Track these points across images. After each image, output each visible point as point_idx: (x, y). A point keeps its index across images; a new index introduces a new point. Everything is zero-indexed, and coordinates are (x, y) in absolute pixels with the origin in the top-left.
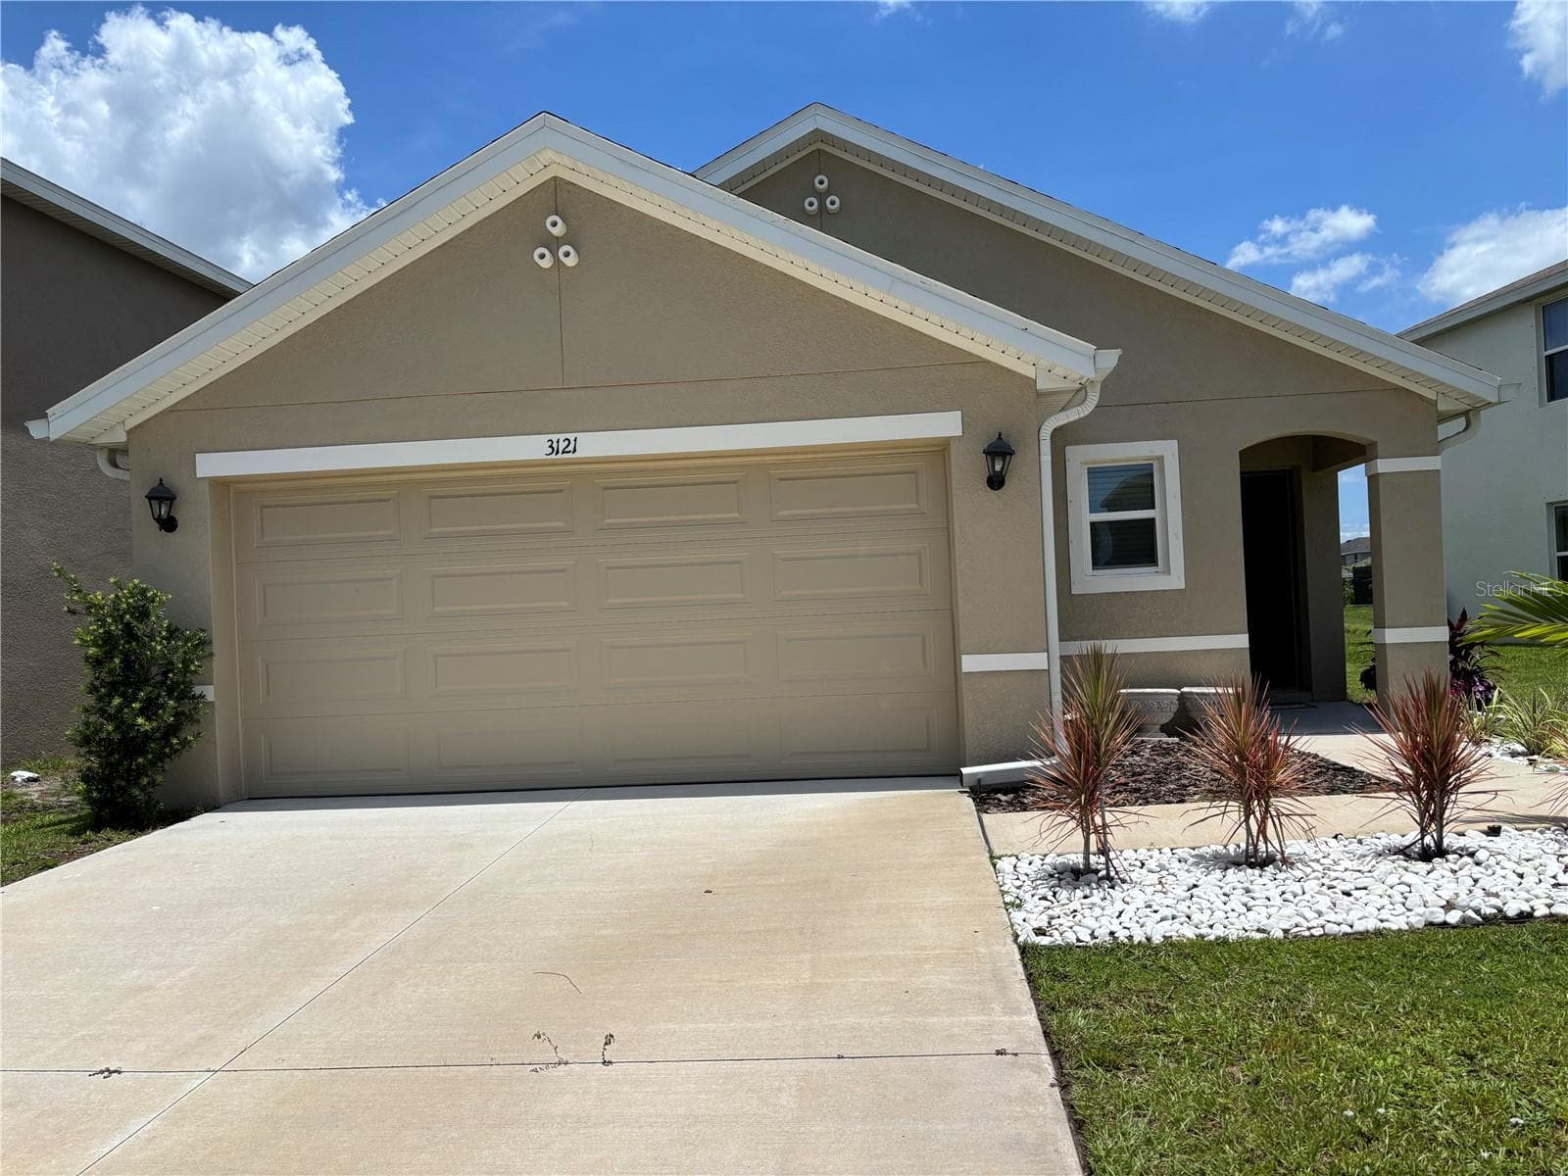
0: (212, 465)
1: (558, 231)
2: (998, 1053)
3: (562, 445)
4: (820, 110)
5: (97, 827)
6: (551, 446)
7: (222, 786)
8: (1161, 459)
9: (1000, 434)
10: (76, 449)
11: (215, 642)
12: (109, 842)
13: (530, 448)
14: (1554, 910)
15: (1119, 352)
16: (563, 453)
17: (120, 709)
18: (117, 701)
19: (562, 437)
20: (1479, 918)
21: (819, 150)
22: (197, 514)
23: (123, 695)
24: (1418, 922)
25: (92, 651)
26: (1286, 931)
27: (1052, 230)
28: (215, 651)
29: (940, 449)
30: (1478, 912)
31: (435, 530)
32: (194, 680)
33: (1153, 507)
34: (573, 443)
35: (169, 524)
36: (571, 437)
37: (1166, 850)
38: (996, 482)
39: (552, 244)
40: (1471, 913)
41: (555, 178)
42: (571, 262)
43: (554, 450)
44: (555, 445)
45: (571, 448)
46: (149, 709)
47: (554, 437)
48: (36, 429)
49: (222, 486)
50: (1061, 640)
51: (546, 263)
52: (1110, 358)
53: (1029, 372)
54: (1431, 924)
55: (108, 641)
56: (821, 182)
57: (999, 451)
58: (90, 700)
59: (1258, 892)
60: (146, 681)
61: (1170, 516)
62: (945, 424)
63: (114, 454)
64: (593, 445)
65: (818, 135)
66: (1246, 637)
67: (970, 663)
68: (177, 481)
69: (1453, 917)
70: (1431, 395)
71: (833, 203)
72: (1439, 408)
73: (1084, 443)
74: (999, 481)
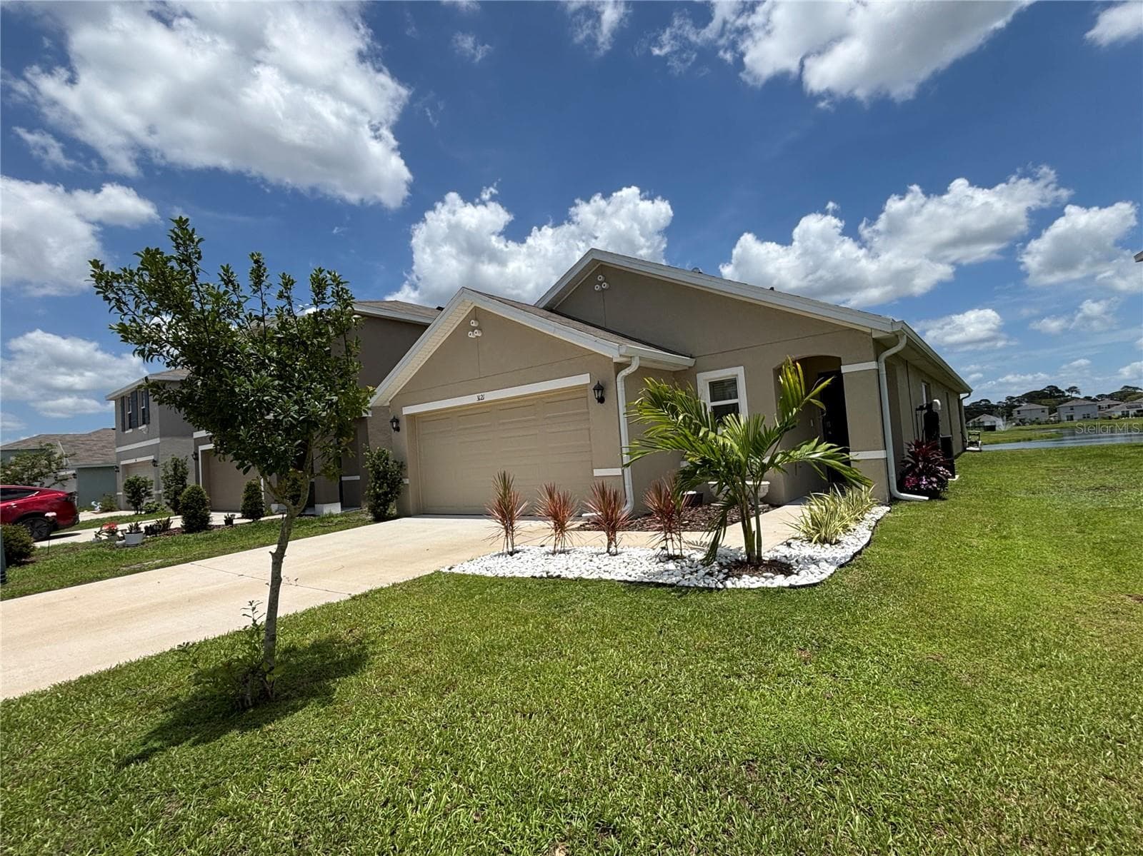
0: (407, 411)
1: (474, 325)
3: (481, 397)
6: (478, 398)
7: (412, 510)
9: (599, 382)
11: (408, 465)
13: (473, 399)
16: (481, 400)
19: (480, 394)
21: (601, 265)
22: (404, 425)
28: (408, 468)
32: (401, 477)
33: (736, 398)
35: (397, 429)
36: (483, 394)
39: (473, 329)
42: (479, 335)
47: (478, 395)
49: (412, 417)
51: (472, 336)
57: (599, 387)
61: (742, 402)
62: (584, 379)
64: (490, 396)
65: (596, 260)
67: (597, 472)
68: (399, 416)
70: (869, 331)
71: (605, 286)
72: (874, 337)
73: (704, 371)
74: (601, 400)
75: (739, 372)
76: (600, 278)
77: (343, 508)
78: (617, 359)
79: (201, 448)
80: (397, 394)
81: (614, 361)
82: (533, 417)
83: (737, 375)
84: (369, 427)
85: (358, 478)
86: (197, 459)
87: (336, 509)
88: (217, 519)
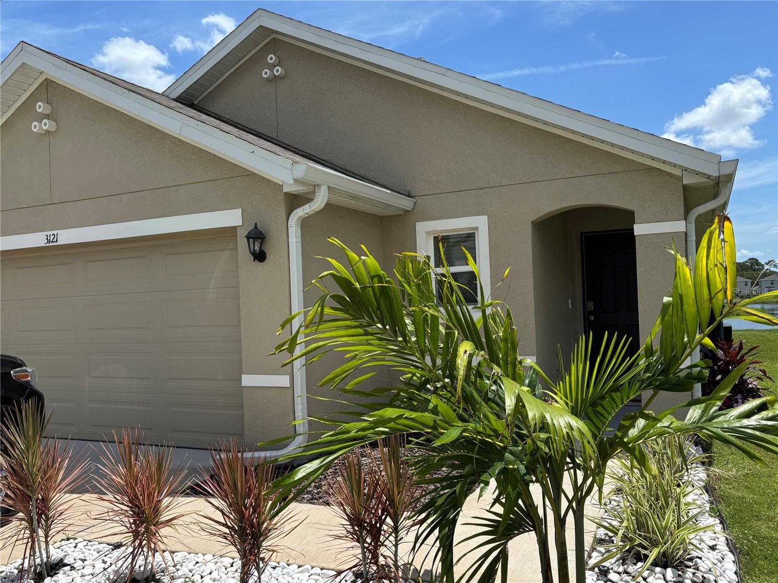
1: (42, 110)
3: (52, 238)
4: (262, 13)
6: (47, 239)
9: (256, 224)
16: (52, 242)
19: (52, 232)
21: (274, 39)
34: (56, 236)
36: (55, 233)
41: (46, 80)
42: (50, 129)
43: (49, 242)
44: (49, 238)
45: (55, 240)
47: (48, 233)
51: (38, 130)
61: (481, 270)
62: (233, 218)
64: (68, 237)
67: (248, 380)
70: (677, 172)
71: (278, 71)
72: (685, 182)
73: (426, 220)
74: (260, 256)
75: (480, 224)
76: (271, 58)
78: (290, 187)
81: (285, 190)
83: (477, 228)
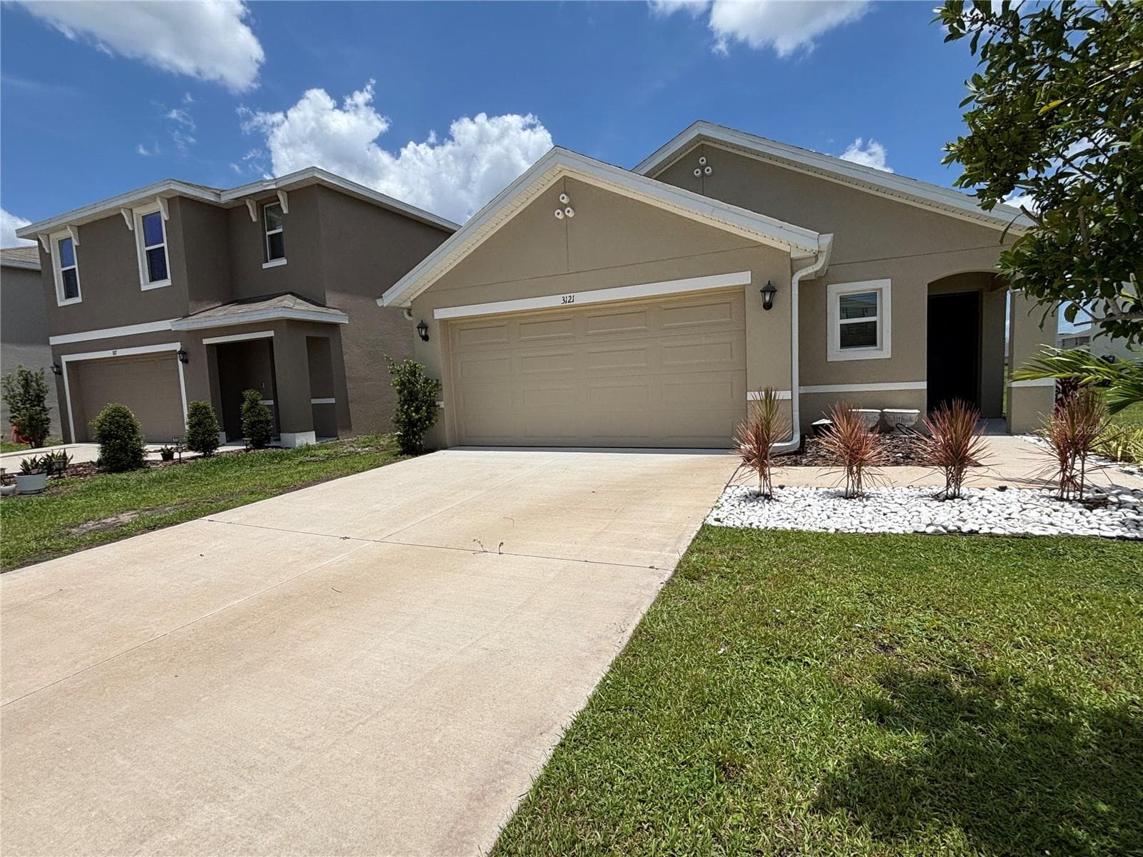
0: (440, 314)
1: (565, 201)
2: (651, 567)
3: (568, 299)
4: (700, 124)
5: (402, 453)
6: (563, 300)
7: (448, 441)
8: (881, 289)
9: (770, 282)
10: (394, 311)
11: (443, 384)
12: (405, 459)
13: (555, 301)
14: (992, 531)
15: (832, 235)
16: (569, 302)
17: (407, 409)
18: (406, 407)
19: (568, 295)
20: (945, 531)
21: (703, 145)
22: (435, 333)
23: (408, 405)
24: (910, 530)
25: (398, 387)
26: (837, 530)
27: (822, 172)
28: (444, 388)
29: (741, 290)
30: (945, 528)
31: (522, 338)
32: (435, 399)
33: (875, 315)
34: (572, 297)
35: (426, 338)
36: (572, 295)
37: (814, 489)
38: (768, 306)
39: (563, 207)
40: (941, 529)
41: (564, 176)
42: (571, 215)
43: (565, 302)
44: (565, 299)
45: (572, 300)
46: (417, 410)
47: (565, 296)
48: (380, 303)
49: (445, 322)
50: (800, 385)
51: (561, 217)
52: (827, 239)
53: (787, 249)
54: (916, 532)
55: (403, 384)
56: (703, 161)
57: (770, 289)
58: (398, 406)
59: (840, 510)
60: (417, 399)
61: (885, 321)
62: (744, 278)
63: (409, 311)
64: (582, 298)
65: (700, 137)
66: (925, 383)
68: (428, 321)
69: (930, 530)
71: (708, 170)
73: (837, 283)
75: (885, 285)
77: (318, 437)
78: (799, 254)
79: (65, 359)
80: (425, 292)
81: (793, 256)
82: (644, 327)
84: (343, 337)
85: (332, 401)
86: (59, 373)
87: (310, 438)
88: (153, 453)
